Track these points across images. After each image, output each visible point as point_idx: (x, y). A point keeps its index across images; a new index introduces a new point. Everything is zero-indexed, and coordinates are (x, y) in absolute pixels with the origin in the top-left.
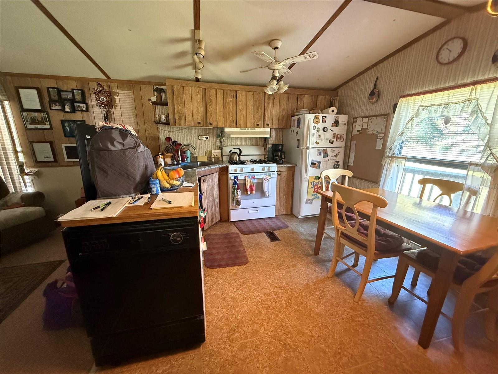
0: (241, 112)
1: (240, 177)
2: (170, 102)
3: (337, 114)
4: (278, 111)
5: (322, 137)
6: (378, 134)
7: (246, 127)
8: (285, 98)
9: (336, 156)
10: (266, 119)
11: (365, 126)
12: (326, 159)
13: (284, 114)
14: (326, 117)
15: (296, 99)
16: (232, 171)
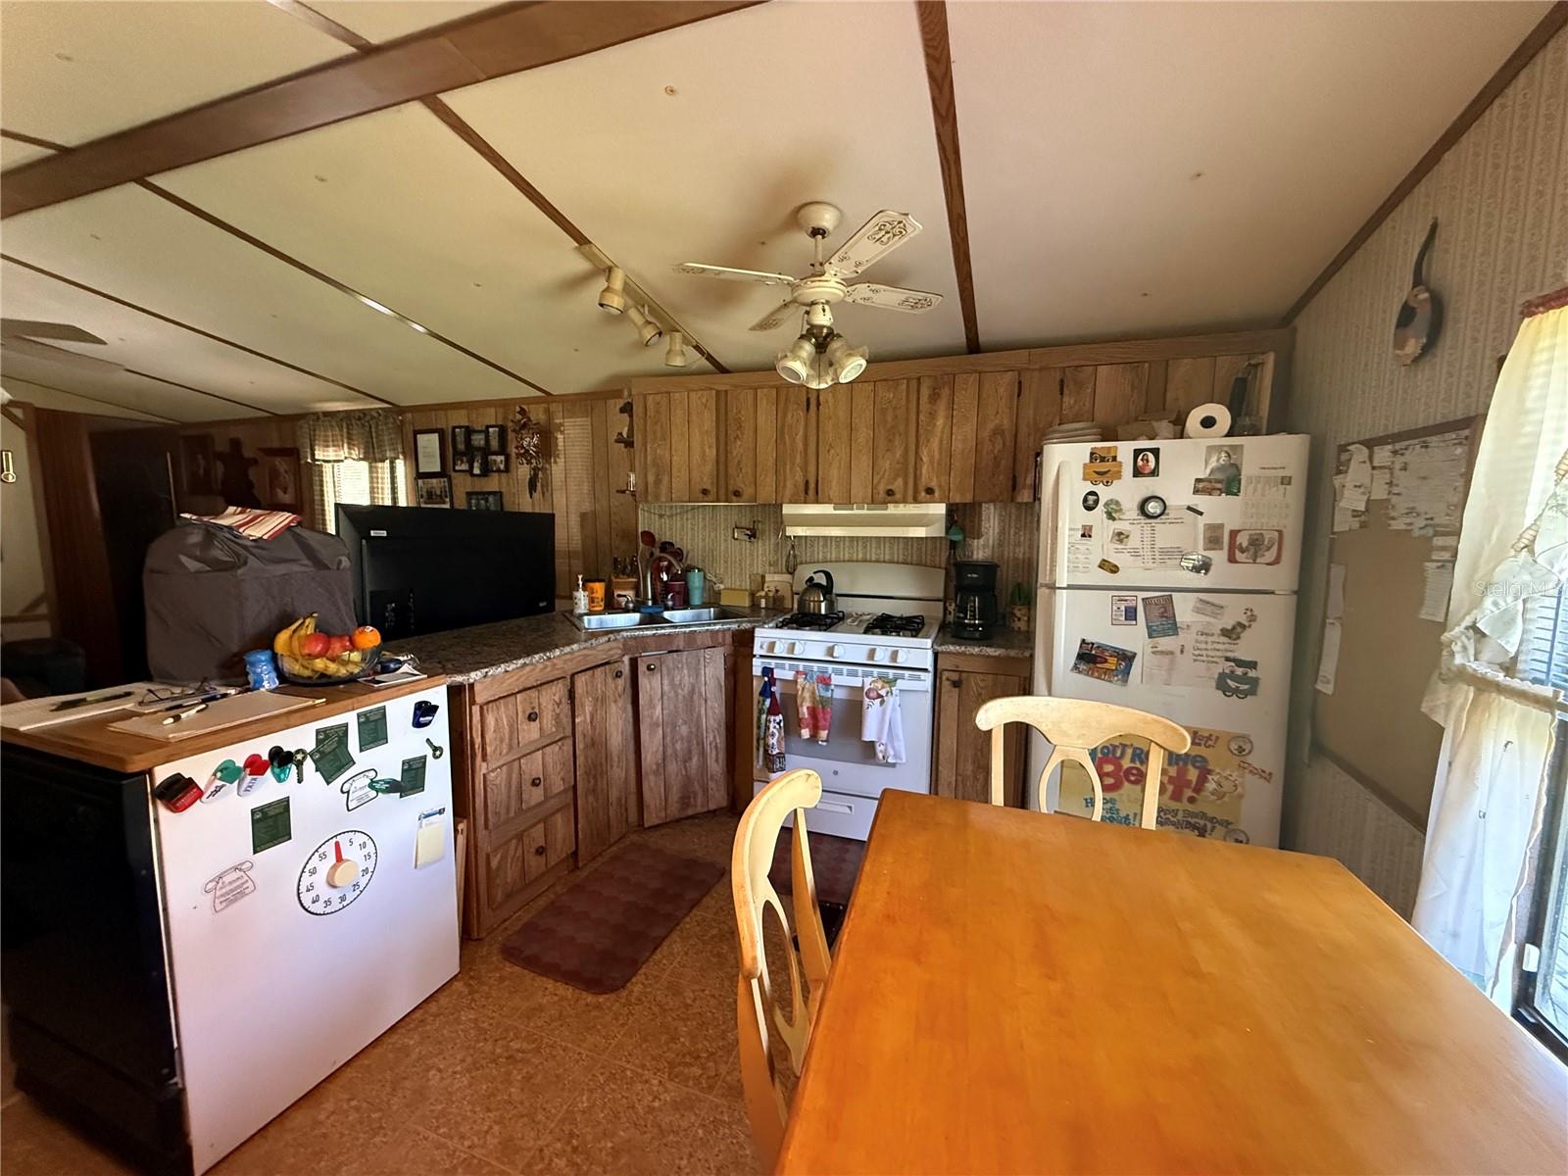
0: (832, 451)
1: (783, 673)
2: (640, 438)
3: (1229, 434)
4: (971, 436)
5: (1133, 542)
6: (1430, 532)
7: (847, 502)
8: (1001, 390)
9: (1231, 633)
10: (924, 471)
11: (1379, 492)
12: (1166, 643)
13: (999, 446)
14: (1156, 452)
15: (1058, 388)
16: (761, 647)
